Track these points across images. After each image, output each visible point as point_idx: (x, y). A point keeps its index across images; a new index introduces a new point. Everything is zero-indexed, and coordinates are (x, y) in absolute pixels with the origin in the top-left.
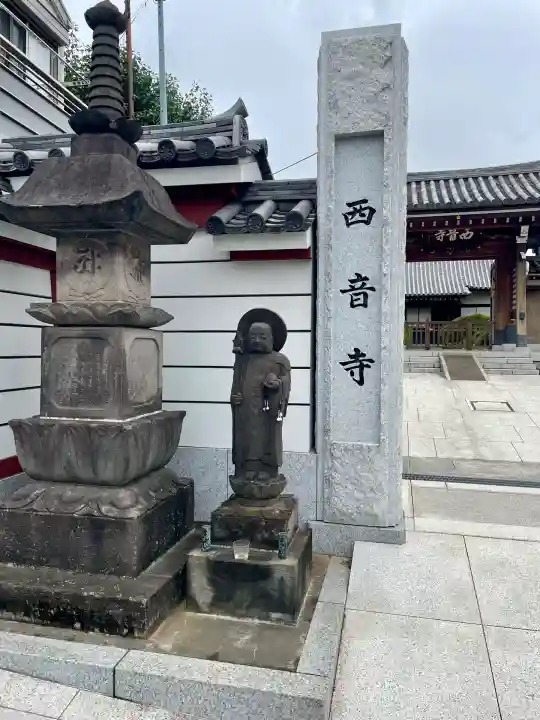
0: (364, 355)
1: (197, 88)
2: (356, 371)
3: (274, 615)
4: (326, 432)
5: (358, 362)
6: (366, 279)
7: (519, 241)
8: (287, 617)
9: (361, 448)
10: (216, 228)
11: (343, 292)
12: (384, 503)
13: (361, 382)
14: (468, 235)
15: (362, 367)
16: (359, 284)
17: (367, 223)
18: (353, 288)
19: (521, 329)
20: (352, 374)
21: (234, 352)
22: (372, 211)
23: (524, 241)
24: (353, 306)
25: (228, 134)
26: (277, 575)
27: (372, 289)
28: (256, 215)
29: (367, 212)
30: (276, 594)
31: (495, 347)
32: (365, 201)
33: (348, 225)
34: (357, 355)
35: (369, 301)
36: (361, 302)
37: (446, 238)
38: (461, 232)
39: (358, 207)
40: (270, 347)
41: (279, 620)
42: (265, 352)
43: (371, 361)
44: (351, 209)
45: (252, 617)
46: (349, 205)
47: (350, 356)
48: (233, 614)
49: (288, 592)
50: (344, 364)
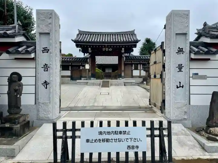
0: (47, 82)
1: (27, 6)
2: (45, 86)
3: (14, 137)
4: (38, 99)
5: (46, 83)
6: (47, 65)
7: (122, 52)
8: (17, 137)
9: (46, 103)
10: (8, 53)
11: (42, 68)
12: (51, 115)
13: (46, 88)
14: (110, 50)
15: (46, 85)
16: (46, 66)
17: (47, 52)
18: (44, 67)
19: (123, 74)
20: (44, 86)
21: (8, 82)
22: (48, 50)
23: (123, 52)
24: (44, 71)
25: (15, 29)
26: (14, 129)
27: (49, 67)
28: (18, 50)
29: (47, 50)
30: (14, 133)
31: (118, 79)
32: (47, 48)
33: (43, 53)
34: (46, 82)
35: (48, 70)
36: (46, 70)
37: (105, 50)
38: (109, 49)
39: (45, 49)
40: (17, 80)
41: (15, 138)
42: (15, 82)
43: (49, 83)
44: (44, 49)
45: (9, 138)
46: (43, 48)
47: (44, 82)
48: (5, 138)
49: (17, 132)
50: (42, 84)
